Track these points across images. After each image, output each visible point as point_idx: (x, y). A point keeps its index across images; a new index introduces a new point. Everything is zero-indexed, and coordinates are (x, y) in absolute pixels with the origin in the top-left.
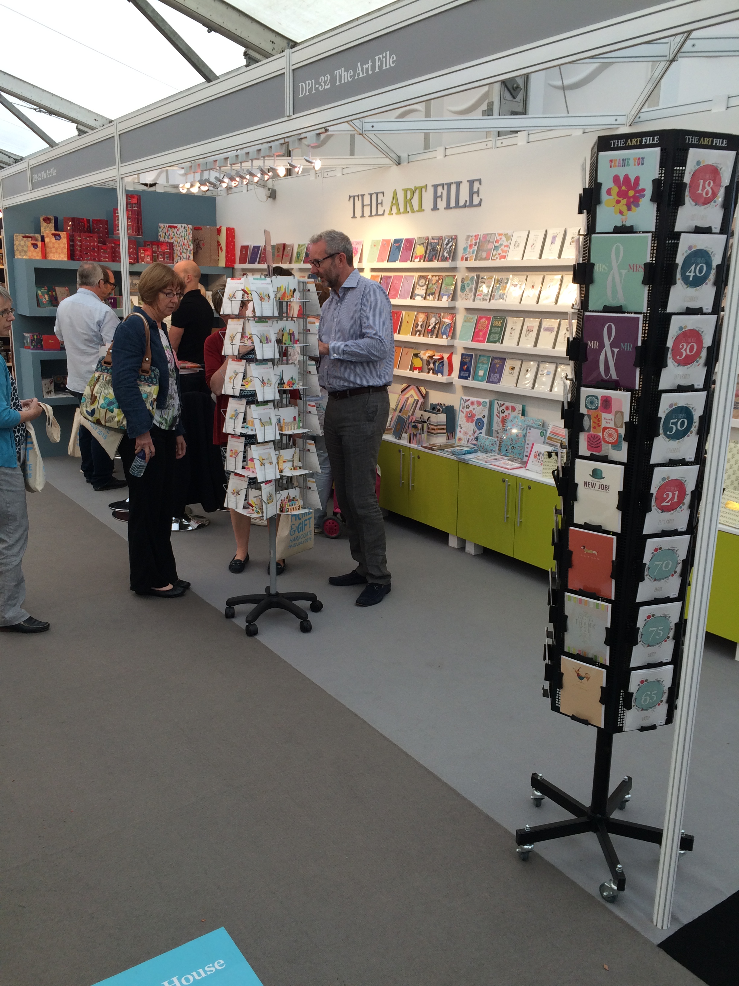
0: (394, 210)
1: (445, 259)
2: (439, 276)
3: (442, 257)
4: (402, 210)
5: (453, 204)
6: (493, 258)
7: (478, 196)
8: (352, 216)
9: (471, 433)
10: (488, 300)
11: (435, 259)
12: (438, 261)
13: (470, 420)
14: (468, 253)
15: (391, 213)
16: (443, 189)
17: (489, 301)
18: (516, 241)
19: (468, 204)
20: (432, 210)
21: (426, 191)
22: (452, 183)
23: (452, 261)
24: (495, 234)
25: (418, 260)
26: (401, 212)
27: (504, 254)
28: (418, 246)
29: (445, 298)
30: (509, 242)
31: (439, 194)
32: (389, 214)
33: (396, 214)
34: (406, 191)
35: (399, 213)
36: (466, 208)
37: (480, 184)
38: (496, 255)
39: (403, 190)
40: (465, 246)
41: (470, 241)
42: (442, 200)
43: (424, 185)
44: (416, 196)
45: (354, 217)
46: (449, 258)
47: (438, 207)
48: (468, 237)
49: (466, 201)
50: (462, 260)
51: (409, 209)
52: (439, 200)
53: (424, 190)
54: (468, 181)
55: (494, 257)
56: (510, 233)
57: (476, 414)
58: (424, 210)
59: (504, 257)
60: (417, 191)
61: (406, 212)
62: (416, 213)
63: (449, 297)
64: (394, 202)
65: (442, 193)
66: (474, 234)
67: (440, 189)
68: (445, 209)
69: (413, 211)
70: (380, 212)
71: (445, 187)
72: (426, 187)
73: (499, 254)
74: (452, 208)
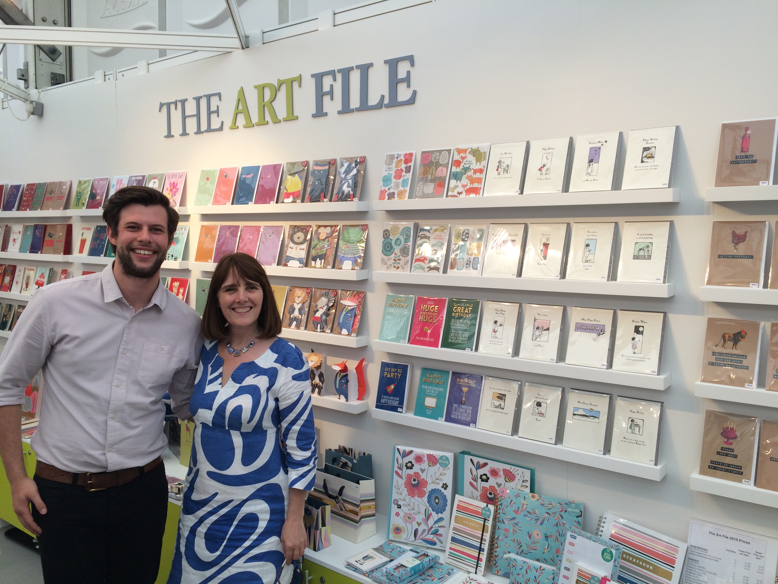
0: (241, 120)
1: (344, 198)
2: (331, 226)
3: (338, 193)
4: (255, 119)
5: (355, 102)
6: (450, 193)
7: (409, 86)
8: (166, 134)
9: (420, 518)
10: (441, 270)
11: (325, 197)
12: (331, 201)
13: (416, 491)
14: (392, 185)
15: (234, 126)
16: (335, 80)
17: (445, 271)
18: (500, 162)
19: (386, 101)
20: (314, 116)
21: (300, 86)
22: (352, 69)
23: (360, 200)
24: (449, 151)
25: (291, 199)
26: (254, 122)
27: (476, 185)
28: (289, 177)
29: (347, 265)
30: (484, 163)
31: (326, 88)
32: (231, 128)
33: (245, 127)
34: (261, 89)
35: (249, 125)
36: (384, 109)
37: (413, 65)
38: (456, 187)
39: (256, 87)
40: (386, 173)
41: (394, 165)
42: (332, 99)
43: (297, 75)
44: (282, 95)
45: (169, 135)
46: (354, 197)
47: (325, 111)
48: (392, 157)
49: (383, 97)
50: (382, 197)
51: (268, 118)
52: (326, 99)
53: (295, 85)
54: (386, 62)
55: (453, 191)
56: (483, 146)
57: (429, 481)
58: (297, 118)
59: (475, 191)
60: (284, 88)
61: (263, 122)
62: (282, 123)
63: (355, 262)
64: (240, 107)
65: (332, 86)
66: (403, 153)
67: (327, 81)
68: (339, 113)
69: (277, 121)
70: (215, 124)
71: (339, 77)
72: (299, 79)
73: (464, 186)
74: (352, 111)
